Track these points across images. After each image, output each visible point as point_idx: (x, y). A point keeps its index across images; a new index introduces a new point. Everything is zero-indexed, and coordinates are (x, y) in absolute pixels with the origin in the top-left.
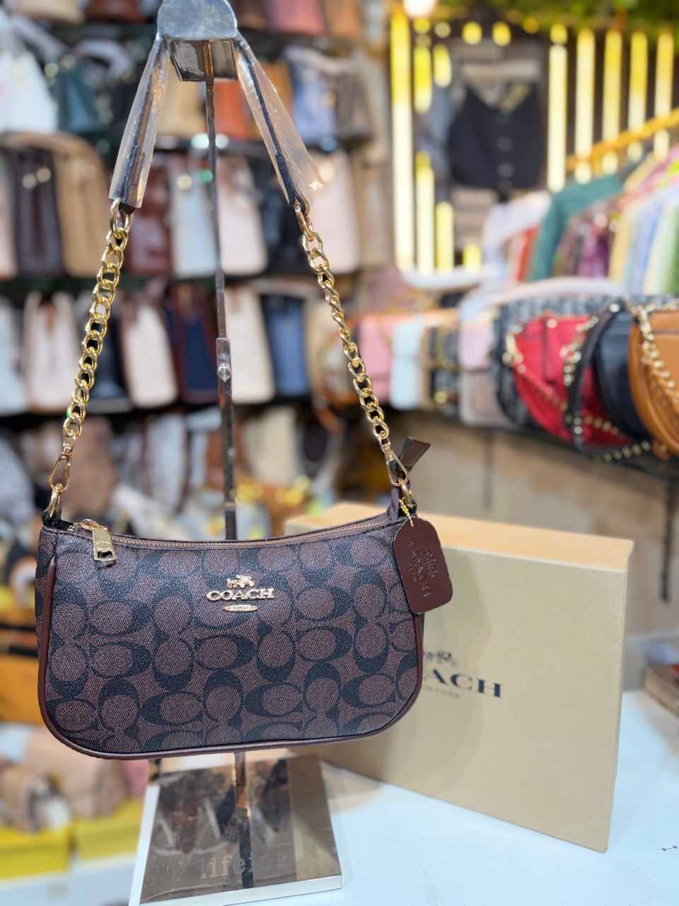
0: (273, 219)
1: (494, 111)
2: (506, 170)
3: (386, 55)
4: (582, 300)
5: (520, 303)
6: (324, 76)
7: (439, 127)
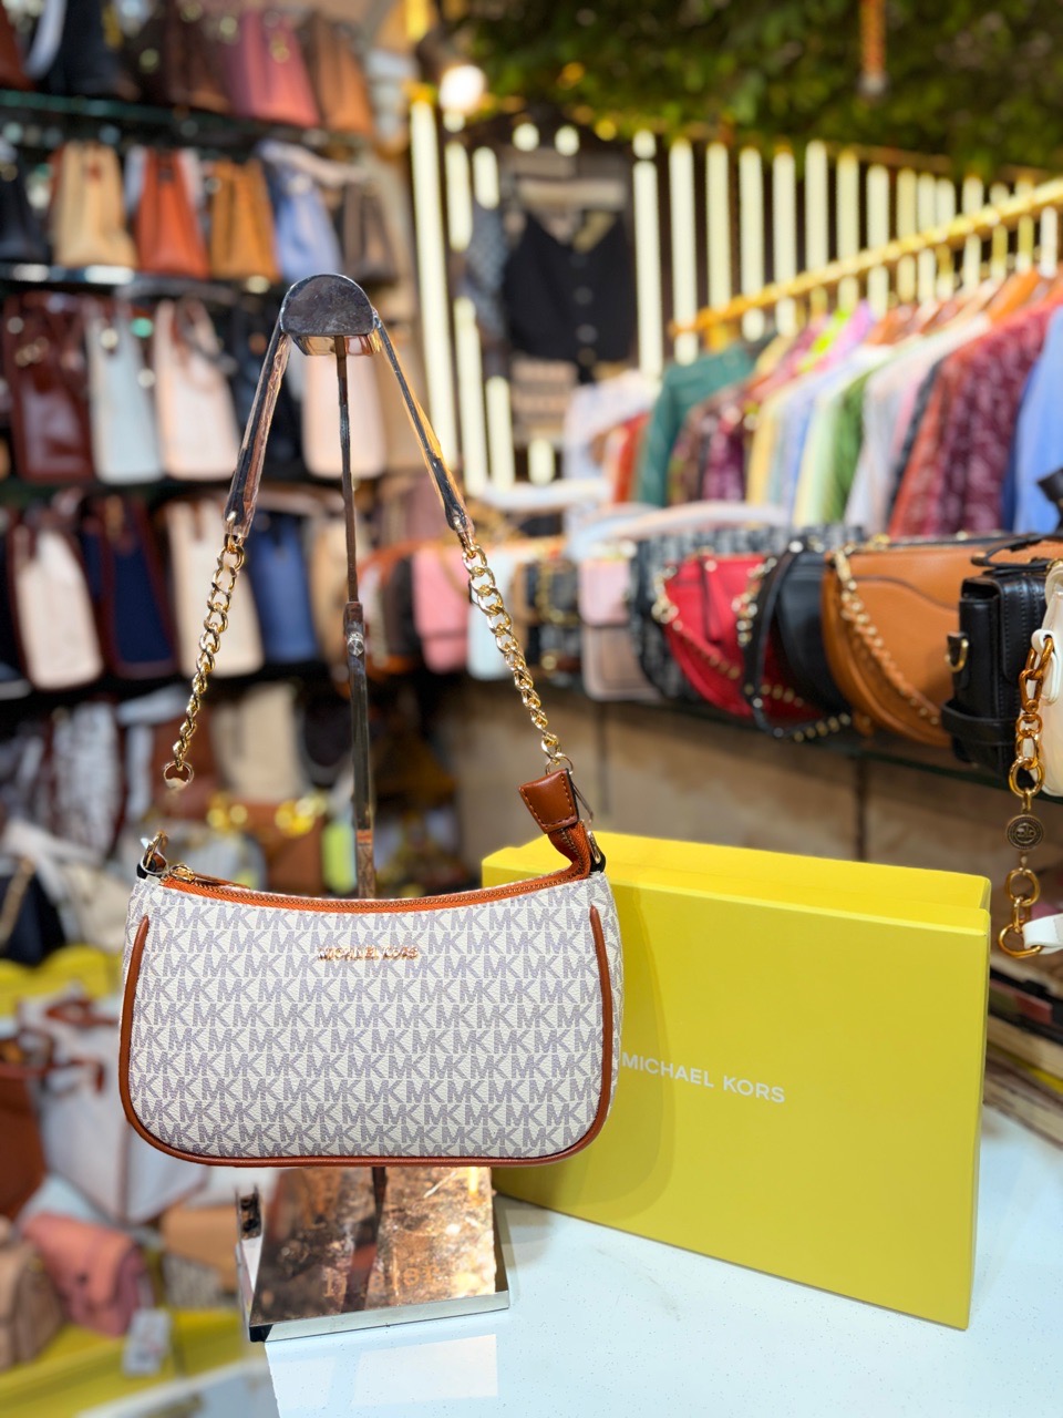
1: (568, 249)
2: (587, 334)
3: (405, 158)
4: (743, 533)
5: (664, 538)
6: (319, 185)
7: (489, 268)
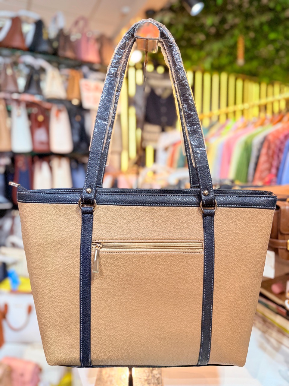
0: (76, 132)
1: (159, 97)
2: (164, 119)
